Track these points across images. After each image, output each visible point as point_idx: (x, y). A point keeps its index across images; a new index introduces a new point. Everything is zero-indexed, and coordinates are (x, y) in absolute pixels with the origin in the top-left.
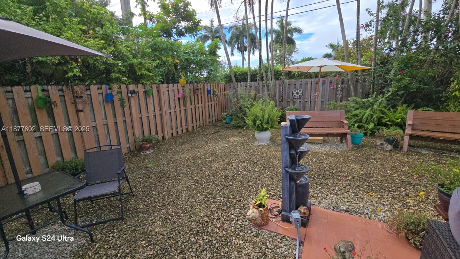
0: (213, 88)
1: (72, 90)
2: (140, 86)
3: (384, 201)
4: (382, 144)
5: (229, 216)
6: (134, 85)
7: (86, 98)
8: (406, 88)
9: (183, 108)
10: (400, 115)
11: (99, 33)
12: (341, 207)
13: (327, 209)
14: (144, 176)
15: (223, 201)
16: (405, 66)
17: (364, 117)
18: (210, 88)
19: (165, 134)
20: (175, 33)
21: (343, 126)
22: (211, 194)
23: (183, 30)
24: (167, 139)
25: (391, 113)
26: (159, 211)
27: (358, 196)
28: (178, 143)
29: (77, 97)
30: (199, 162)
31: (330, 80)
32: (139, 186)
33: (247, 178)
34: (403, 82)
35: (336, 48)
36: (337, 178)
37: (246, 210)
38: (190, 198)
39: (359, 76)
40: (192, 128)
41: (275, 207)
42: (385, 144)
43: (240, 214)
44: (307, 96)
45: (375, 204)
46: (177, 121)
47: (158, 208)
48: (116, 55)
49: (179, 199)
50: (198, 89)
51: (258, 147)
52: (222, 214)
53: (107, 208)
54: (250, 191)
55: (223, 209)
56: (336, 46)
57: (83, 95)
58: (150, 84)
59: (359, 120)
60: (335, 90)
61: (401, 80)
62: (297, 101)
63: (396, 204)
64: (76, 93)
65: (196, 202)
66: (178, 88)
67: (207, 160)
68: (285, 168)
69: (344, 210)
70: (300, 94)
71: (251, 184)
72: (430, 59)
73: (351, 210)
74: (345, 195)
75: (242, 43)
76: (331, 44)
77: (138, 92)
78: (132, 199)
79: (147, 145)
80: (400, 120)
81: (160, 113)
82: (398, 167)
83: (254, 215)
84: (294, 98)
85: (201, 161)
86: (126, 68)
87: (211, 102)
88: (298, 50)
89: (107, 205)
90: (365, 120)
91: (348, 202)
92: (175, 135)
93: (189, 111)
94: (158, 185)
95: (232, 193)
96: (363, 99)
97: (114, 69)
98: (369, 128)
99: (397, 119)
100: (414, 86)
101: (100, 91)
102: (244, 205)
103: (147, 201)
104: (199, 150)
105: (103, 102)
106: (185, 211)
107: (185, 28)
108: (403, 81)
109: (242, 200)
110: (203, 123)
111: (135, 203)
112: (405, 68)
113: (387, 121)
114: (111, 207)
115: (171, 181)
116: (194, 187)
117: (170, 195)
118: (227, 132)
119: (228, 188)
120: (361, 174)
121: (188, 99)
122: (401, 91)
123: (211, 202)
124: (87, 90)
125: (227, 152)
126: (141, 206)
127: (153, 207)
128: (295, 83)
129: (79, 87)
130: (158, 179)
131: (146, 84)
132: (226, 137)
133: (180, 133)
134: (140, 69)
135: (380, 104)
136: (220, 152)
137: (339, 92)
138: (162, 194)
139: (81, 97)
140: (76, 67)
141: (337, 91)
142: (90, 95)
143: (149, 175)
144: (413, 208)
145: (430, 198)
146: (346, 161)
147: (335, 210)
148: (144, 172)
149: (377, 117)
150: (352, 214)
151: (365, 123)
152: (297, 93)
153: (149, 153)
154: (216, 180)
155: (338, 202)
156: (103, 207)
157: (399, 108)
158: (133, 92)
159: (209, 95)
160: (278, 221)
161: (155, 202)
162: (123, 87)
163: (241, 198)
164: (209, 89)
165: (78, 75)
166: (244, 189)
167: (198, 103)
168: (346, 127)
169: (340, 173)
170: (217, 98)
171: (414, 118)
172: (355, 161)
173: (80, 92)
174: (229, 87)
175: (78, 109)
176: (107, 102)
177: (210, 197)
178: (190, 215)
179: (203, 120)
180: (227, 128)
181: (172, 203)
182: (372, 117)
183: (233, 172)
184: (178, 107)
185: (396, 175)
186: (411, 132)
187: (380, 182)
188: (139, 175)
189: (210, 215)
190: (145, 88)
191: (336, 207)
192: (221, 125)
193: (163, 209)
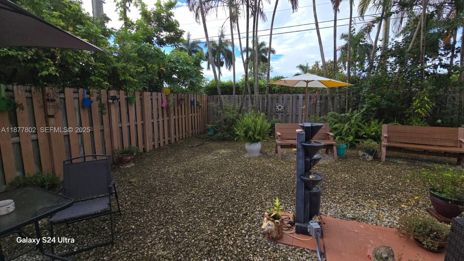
0: (197, 99)
1: (42, 91)
2: (122, 92)
3: (383, 208)
4: (364, 155)
5: (239, 231)
6: (115, 91)
7: (59, 102)
8: (377, 105)
9: (166, 119)
10: (374, 128)
11: (80, 31)
12: (348, 215)
13: (334, 218)
14: (129, 192)
15: (228, 215)
16: (376, 85)
17: (344, 130)
18: (194, 99)
19: (146, 147)
20: (156, 42)
21: (329, 138)
22: (212, 208)
23: (165, 40)
24: (148, 151)
25: (366, 127)
26: (157, 231)
27: (358, 203)
28: (161, 155)
29: (48, 100)
30: (190, 175)
31: (310, 96)
32: (126, 204)
33: (247, 191)
34: (375, 100)
35: (305, 70)
36: (334, 188)
37: (256, 224)
38: (190, 214)
39: (337, 93)
40: (175, 139)
41: (285, 219)
42: (367, 155)
43: (251, 228)
44: (289, 110)
45: (377, 211)
46: (159, 132)
47: (155, 227)
48: (98, 56)
49: (177, 216)
50: (182, 100)
51: (249, 159)
52: (231, 229)
53: (90, 231)
54: (254, 203)
55: (231, 224)
56: (305, 67)
57: (55, 98)
58: (133, 90)
59: (339, 134)
60: (314, 105)
61: (373, 98)
62: (280, 115)
63: (394, 210)
64: (48, 96)
65: (199, 219)
66: (162, 97)
67: (198, 172)
68: (299, 177)
69: (350, 218)
70: (282, 108)
71: (253, 196)
72: (395, 80)
73: (357, 218)
74: (347, 203)
75: (219, 58)
76: (301, 65)
77: (119, 99)
78: (121, 219)
79: (128, 158)
80: (374, 133)
81: (142, 123)
82: (383, 175)
83: (270, 227)
84: (277, 112)
85: (192, 174)
86: (109, 72)
87: (194, 113)
88: (272, 69)
89: (88, 227)
90: (345, 133)
91: (352, 210)
92: (156, 147)
93: (172, 122)
94: (148, 201)
95: (236, 207)
96: (341, 114)
97: (95, 72)
98: (349, 140)
99: (372, 132)
100: (384, 103)
101: (76, 95)
102: (252, 219)
103: (140, 220)
104: (187, 162)
105: (79, 107)
106: (189, 230)
107: (166, 38)
108: (375, 98)
109: (248, 214)
110: (186, 135)
111: (125, 223)
112: (376, 87)
113: (363, 134)
114: (93, 230)
115: (163, 196)
116: (191, 201)
117: (166, 212)
118: (213, 145)
119: (230, 202)
120: (353, 183)
121: (172, 109)
122: (374, 107)
123: (215, 217)
124: (60, 93)
125: (219, 165)
126: (133, 226)
127: (148, 226)
128: (278, 98)
129: (51, 89)
130: (147, 194)
131: (129, 90)
132: (212, 150)
133: (162, 145)
134: (124, 74)
135: (356, 118)
136: (211, 164)
137: (318, 108)
138: (155, 211)
139: (53, 100)
140: (52, 65)
141: (316, 106)
142: (64, 99)
143: (136, 191)
144: (409, 212)
145: (420, 203)
146: (336, 171)
147: (342, 218)
148: (128, 187)
149: (355, 130)
150: (360, 222)
151: (345, 136)
152: (280, 107)
153: (129, 166)
154: (214, 194)
155: (343, 210)
156: (83, 230)
157: (373, 123)
158: (114, 98)
159: (193, 106)
160: (292, 233)
161: (150, 221)
162: (103, 92)
163: (247, 212)
164: (192, 100)
165: (54, 74)
166: (247, 202)
167: (182, 114)
168: (332, 139)
169: (335, 182)
170: (200, 110)
171: (388, 132)
172: (345, 171)
173: (53, 94)
174: (211, 99)
175: (49, 114)
176: (83, 107)
177: (213, 212)
178: (195, 233)
179: (186, 132)
180: (212, 140)
181: (170, 221)
182: (350, 131)
183: (231, 185)
184: (161, 117)
185: (384, 183)
186: (387, 144)
187: (373, 190)
188: (123, 191)
189: (218, 231)
190: (127, 95)
191: (342, 215)
192: (205, 137)
193: (162, 229)
